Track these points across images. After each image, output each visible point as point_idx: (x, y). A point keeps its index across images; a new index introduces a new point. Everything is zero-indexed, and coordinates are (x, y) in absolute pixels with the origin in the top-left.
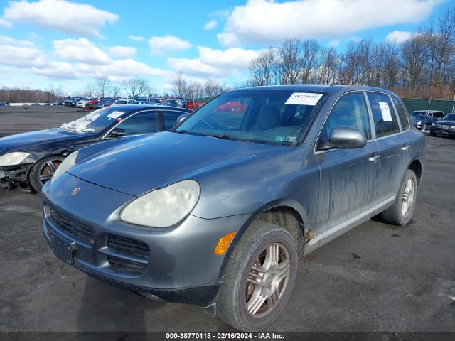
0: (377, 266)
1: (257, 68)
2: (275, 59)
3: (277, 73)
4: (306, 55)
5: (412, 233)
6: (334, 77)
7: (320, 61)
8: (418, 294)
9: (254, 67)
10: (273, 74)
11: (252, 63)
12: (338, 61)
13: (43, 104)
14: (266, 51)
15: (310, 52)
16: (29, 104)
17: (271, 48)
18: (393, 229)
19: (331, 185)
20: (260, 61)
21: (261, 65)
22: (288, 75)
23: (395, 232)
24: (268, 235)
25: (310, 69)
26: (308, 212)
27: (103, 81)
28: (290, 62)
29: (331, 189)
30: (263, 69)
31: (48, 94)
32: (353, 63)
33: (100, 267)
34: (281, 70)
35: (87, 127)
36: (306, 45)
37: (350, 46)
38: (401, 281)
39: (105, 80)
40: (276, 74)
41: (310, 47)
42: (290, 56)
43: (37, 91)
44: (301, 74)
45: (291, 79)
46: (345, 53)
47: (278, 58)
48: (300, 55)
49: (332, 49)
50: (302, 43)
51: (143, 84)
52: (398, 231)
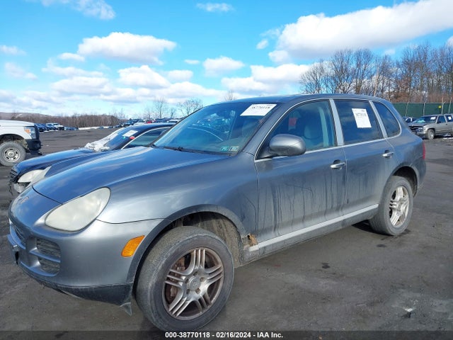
0: (342, 276)
1: (308, 81)
2: (326, 71)
3: (329, 84)
4: (358, 65)
5: (400, 244)
6: (389, 85)
7: (373, 70)
8: (372, 304)
9: (305, 80)
10: (324, 86)
11: (302, 77)
12: (394, 69)
13: (107, 127)
14: (317, 64)
15: (363, 62)
16: (95, 128)
17: (322, 61)
18: (382, 239)
19: (274, 192)
20: (311, 74)
21: (311, 78)
22: (340, 87)
23: (383, 242)
24: (189, 239)
25: (363, 78)
26: (243, 218)
27: (161, 104)
28: (341, 73)
29: (274, 197)
30: (314, 82)
31: (112, 117)
32: (410, 69)
33: (32, 267)
34: (333, 81)
35: (104, 145)
36: (358, 54)
37: (406, 52)
38: (359, 291)
39: (162, 102)
40: (327, 86)
41: (364, 56)
42: (342, 67)
43: (103, 115)
44: (353, 85)
45: (343, 90)
46: (400, 60)
47: (329, 70)
48: (352, 66)
49: (386, 57)
50: (353, 53)
51: (197, 104)
52: (386, 242)
